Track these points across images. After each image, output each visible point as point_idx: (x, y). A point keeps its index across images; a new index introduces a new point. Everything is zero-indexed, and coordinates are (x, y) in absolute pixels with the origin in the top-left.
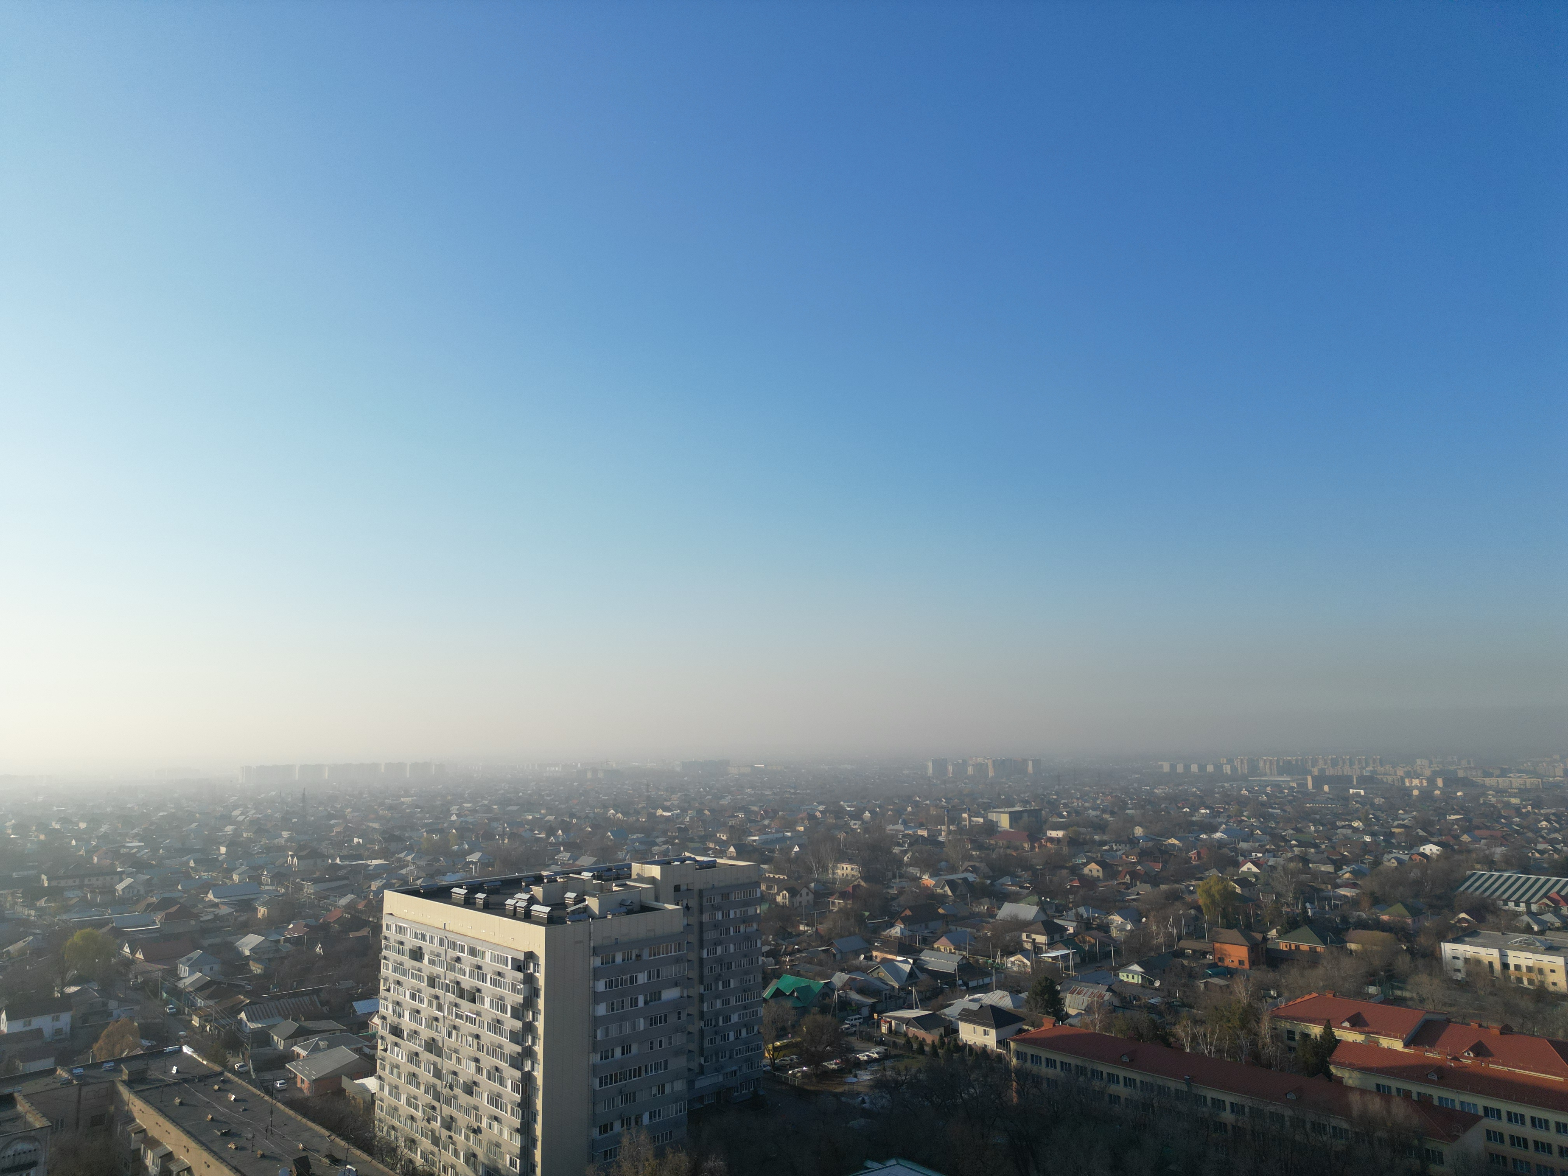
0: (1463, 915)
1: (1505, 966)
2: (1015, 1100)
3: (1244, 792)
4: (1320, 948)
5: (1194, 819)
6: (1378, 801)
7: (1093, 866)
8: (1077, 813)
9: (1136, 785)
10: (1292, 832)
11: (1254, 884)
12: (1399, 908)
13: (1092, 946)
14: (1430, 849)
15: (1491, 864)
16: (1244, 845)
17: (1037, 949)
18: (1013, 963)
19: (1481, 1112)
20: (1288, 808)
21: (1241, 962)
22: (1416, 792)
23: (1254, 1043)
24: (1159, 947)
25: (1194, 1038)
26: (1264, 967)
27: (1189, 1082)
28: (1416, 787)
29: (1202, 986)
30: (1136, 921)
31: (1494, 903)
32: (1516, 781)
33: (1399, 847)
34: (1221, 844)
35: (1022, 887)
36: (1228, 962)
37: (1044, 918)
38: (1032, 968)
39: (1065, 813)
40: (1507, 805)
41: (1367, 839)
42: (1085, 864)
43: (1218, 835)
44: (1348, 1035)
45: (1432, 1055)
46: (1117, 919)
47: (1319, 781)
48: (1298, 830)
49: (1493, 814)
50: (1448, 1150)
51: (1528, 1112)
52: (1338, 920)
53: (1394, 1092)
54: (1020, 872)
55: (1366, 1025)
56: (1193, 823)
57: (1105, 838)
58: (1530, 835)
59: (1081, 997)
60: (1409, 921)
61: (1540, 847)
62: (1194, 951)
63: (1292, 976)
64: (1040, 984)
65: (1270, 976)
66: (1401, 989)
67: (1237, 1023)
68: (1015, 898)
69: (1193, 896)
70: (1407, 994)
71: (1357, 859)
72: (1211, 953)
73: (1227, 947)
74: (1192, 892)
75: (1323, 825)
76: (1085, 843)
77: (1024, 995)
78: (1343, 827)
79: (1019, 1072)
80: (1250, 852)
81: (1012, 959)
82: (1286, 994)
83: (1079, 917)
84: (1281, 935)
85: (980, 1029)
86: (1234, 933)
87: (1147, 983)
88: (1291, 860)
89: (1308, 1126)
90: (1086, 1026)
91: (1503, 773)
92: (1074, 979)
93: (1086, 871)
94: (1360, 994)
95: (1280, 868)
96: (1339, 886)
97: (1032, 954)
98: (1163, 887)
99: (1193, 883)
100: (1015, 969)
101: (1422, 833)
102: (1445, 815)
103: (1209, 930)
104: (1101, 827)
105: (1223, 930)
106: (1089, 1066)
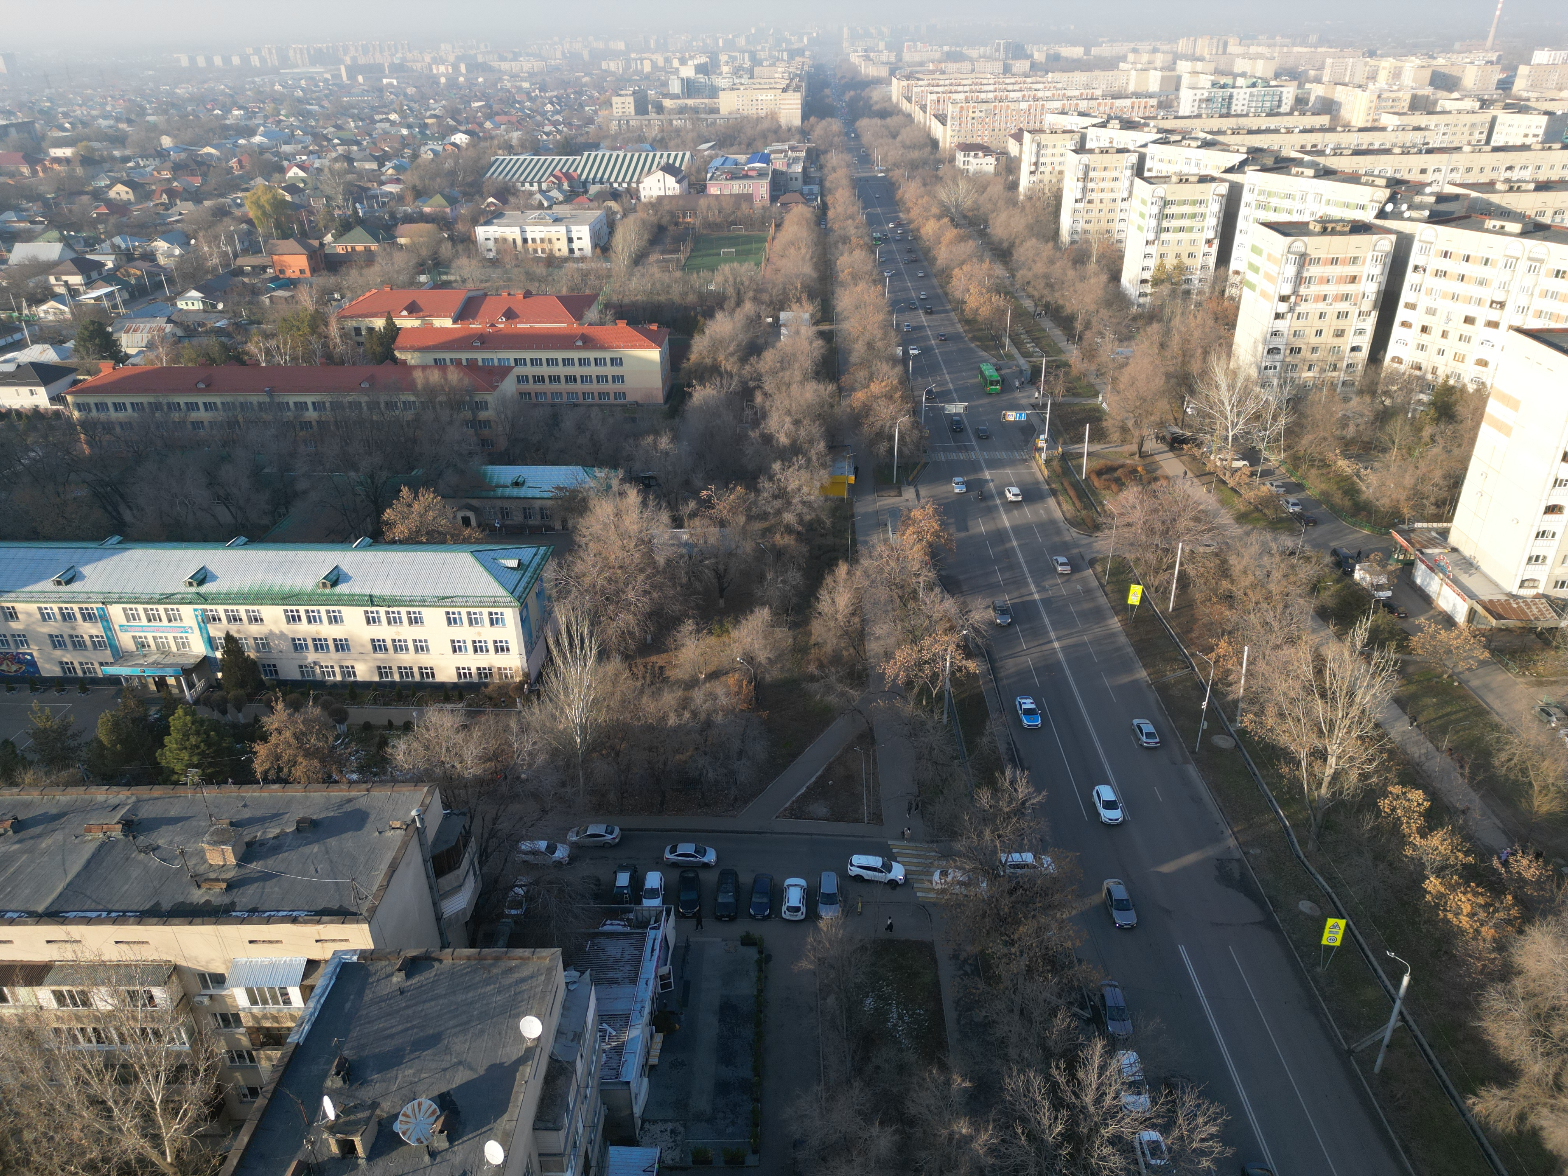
0: (491, 199)
1: (525, 240)
2: (87, 451)
3: (278, 87)
4: (374, 246)
5: (228, 122)
6: (411, 91)
7: (120, 188)
8: (84, 124)
9: (151, 85)
10: (332, 129)
11: (302, 190)
12: (438, 199)
13: (139, 278)
14: (460, 138)
15: (510, 149)
16: (286, 148)
17: (73, 292)
18: (46, 312)
19: (513, 364)
20: (326, 104)
21: (302, 271)
22: (443, 80)
23: (325, 345)
24: (215, 269)
25: (268, 352)
26: (325, 273)
27: (270, 394)
28: (443, 75)
29: (267, 301)
30: (184, 243)
31: (514, 186)
32: (527, 65)
33: (433, 138)
34: (262, 149)
35: (33, 222)
36: (289, 274)
37: (73, 255)
38: (72, 313)
39: (67, 125)
40: (520, 89)
41: (405, 132)
42: (110, 187)
43: (257, 139)
44: (406, 322)
45: (475, 326)
46: (161, 245)
47: (352, 71)
48: (338, 127)
49: (509, 100)
50: (490, 398)
51: (544, 355)
52: (387, 217)
53: (448, 362)
54: (25, 204)
55: (421, 310)
56: (226, 128)
57: (128, 152)
58: (539, 118)
59: (138, 334)
60: (448, 210)
61: (547, 129)
62: (253, 267)
63: (352, 277)
64: (86, 328)
65: (331, 280)
66: (446, 273)
67: (307, 330)
68: (28, 237)
69: (243, 210)
70: (451, 278)
71: (398, 154)
72: (271, 267)
73: (286, 258)
74: (240, 206)
75: (362, 120)
76: (102, 160)
77: (70, 344)
78: (381, 121)
79: (84, 423)
80: (294, 155)
81: (44, 307)
82: (349, 295)
83: (116, 249)
84: (337, 238)
85: (25, 390)
86: (291, 243)
87: (209, 308)
88: (336, 160)
89: (382, 406)
90: (152, 362)
91: (515, 58)
92: (126, 317)
93: (112, 194)
94: (412, 283)
95: (326, 170)
96: (382, 183)
97: (68, 298)
98: (207, 203)
99: (240, 194)
100: (51, 317)
101: (452, 123)
102: (469, 102)
103: (265, 242)
104: (120, 140)
105: (280, 242)
106: (164, 400)
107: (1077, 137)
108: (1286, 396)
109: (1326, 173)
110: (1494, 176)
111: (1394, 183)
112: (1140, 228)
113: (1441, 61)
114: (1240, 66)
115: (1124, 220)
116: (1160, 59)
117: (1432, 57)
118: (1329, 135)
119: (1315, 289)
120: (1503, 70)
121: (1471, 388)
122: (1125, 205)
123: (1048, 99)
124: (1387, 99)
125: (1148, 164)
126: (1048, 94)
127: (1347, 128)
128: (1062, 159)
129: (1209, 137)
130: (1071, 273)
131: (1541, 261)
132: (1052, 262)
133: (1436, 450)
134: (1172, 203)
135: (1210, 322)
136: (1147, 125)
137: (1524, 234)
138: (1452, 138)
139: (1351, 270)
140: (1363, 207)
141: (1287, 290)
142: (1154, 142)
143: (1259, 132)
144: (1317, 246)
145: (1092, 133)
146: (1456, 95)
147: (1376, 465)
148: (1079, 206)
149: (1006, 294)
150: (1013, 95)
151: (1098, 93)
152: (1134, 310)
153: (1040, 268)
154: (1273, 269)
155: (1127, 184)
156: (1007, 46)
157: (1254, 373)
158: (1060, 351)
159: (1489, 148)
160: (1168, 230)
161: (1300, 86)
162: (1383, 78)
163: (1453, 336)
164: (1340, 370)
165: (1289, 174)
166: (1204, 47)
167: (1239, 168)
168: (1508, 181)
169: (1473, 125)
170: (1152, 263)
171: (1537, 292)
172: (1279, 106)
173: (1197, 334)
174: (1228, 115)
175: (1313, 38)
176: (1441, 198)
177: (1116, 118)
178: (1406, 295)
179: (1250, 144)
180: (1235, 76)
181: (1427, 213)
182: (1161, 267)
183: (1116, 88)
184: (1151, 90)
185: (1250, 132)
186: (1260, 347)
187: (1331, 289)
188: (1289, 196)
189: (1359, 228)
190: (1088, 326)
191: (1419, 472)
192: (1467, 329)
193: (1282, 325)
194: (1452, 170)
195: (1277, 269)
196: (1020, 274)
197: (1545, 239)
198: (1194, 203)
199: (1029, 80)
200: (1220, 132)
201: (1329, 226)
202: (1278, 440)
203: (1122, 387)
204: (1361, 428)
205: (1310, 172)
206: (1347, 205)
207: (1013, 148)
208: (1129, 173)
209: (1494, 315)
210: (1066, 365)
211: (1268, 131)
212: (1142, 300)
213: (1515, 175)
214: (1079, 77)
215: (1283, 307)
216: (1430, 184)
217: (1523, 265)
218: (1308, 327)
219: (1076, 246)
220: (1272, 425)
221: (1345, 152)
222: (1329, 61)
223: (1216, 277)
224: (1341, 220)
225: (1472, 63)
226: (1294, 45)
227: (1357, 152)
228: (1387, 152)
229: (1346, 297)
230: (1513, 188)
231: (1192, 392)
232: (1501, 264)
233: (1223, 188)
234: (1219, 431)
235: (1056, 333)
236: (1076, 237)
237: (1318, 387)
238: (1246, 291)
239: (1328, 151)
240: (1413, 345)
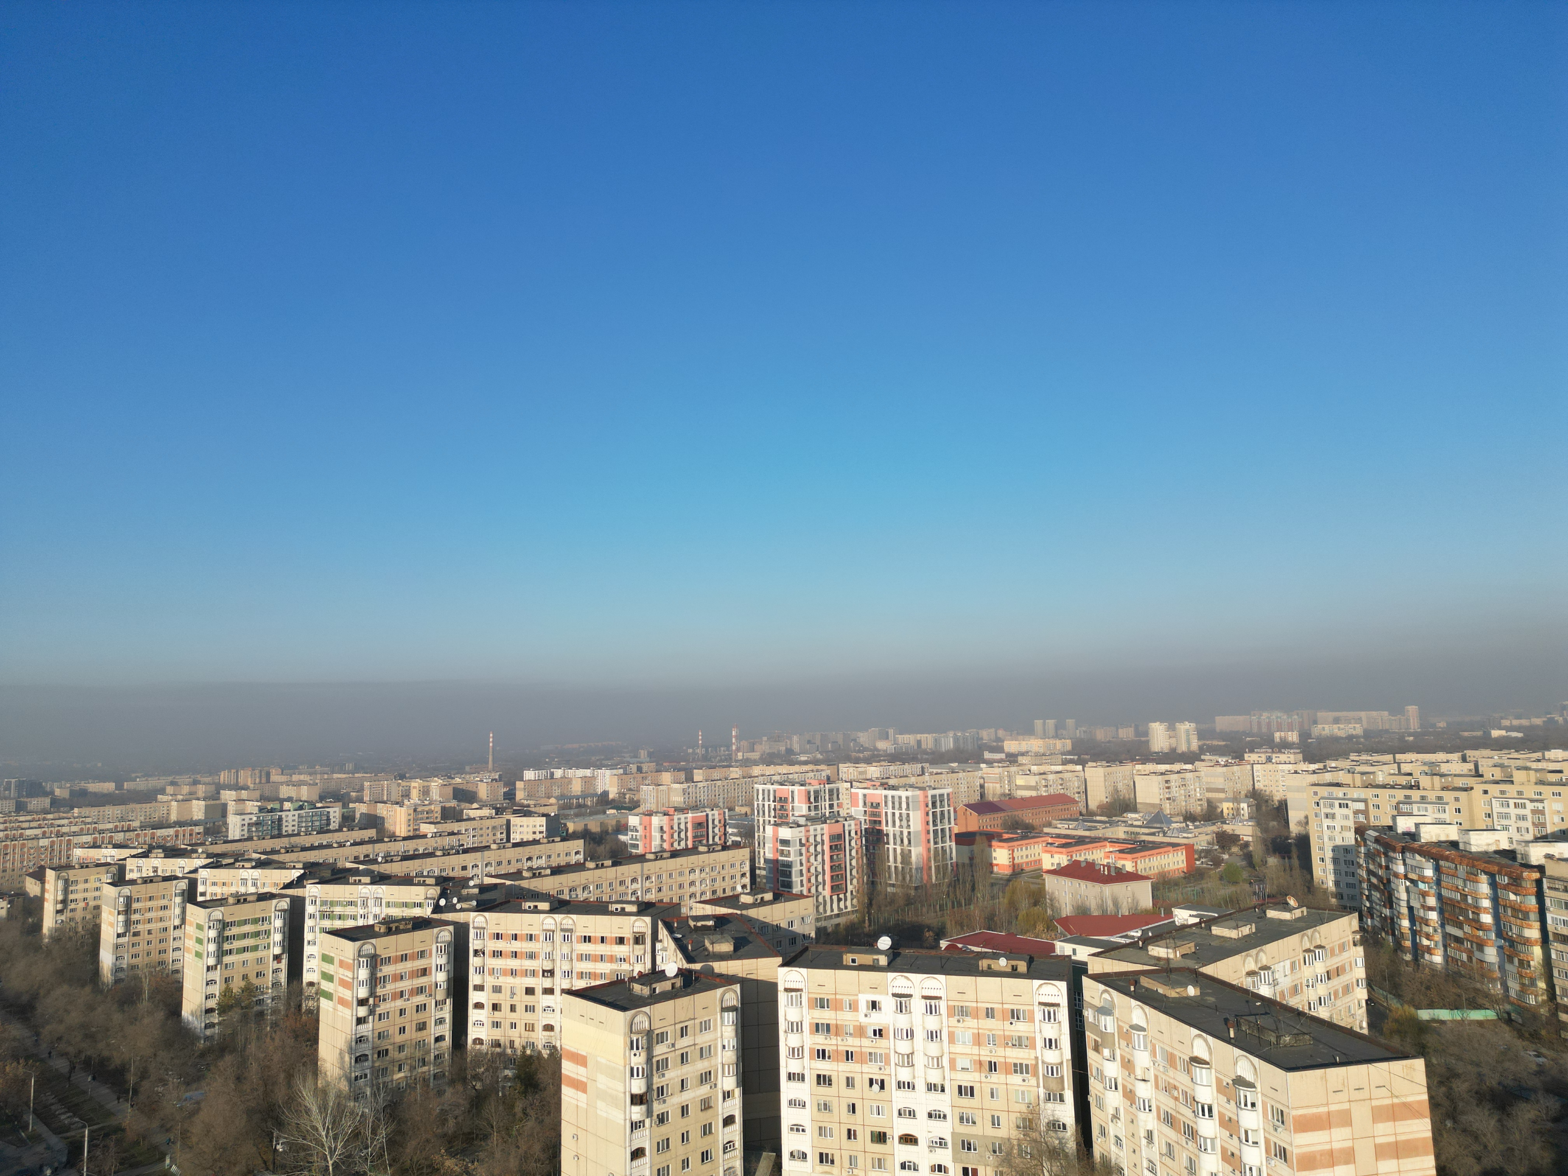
107: (114, 869)
108: (381, 1103)
109: (381, 879)
110: (519, 866)
111: (442, 881)
112: (198, 955)
113: (458, 780)
114: (285, 791)
115: (179, 949)
116: (201, 790)
117: (450, 778)
118: (378, 846)
119: (391, 987)
120: (505, 786)
121: (545, 1053)
122: (177, 933)
123: (75, 834)
124: (422, 812)
125: (201, 888)
126: (74, 829)
127: (393, 838)
128: (97, 894)
129: (263, 857)
130: (117, 1017)
131: (571, 930)
132: (91, 1008)
133: (530, 1124)
134: (232, 924)
135: (290, 1042)
136: (196, 851)
137: (552, 911)
138: (480, 839)
139: (420, 964)
140: (420, 905)
141: (363, 993)
142: (204, 867)
143: (312, 848)
144: (385, 946)
145: (131, 864)
146: (475, 805)
147: (482, 1155)
148: (122, 940)
149: (27, 1058)
150: (28, 832)
151: (136, 824)
152: (201, 1044)
153: (75, 1017)
154: (347, 975)
155: (178, 911)
156: (20, 785)
157: (344, 1086)
158: (110, 1114)
159: (510, 845)
160: (230, 952)
161: (345, 806)
162: (415, 794)
163: (520, 1008)
164: (429, 1063)
165: (348, 883)
166: (246, 777)
167: (299, 883)
168: (530, 869)
169: (494, 828)
170: (216, 989)
171: (574, 957)
172: (328, 824)
173: (277, 1057)
174: (280, 836)
175: (350, 766)
176: (483, 889)
177: (159, 847)
178: (474, 979)
179: (305, 860)
180: (282, 801)
181: (474, 903)
182: (227, 992)
183: (156, 817)
184: (195, 818)
185: (304, 849)
186: (347, 1058)
187: (405, 985)
188: (351, 903)
189: (420, 924)
190: (144, 1075)
191: (521, 1151)
192: (529, 1000)
193: (366, 1029)
194: (486, 865)
195: (350, 974)
196: (46, 1031)
197: (569, 912)
198: (255, 921)
199: (50, 816)
200: (274, 852)
201: (393, 926)
202: (381, 1156)
203: (194, 1139)
204: (460, 1119)
205: (367, 879)
206: (405, 905)
207: (32, 887)
208: (178, 900)
209: (547, 983)
210: (119, 1129)
211: (321, 847)
212: (208, 1032)
213: (535, 864)
214: (112, 811)
215: (362, 1012)
216: (472, 878)
217: (558, 936)
218: (391, 1026)
219: (122, 985)
220: (373, 1140)
221: (395, 859)
222: (367, 784)
223: (289, 992)
224: (404, 919)
225: (481, 781)
226: (333, 772)
227: (406, 858)
228: (431, 855)
229: (420, 990)
230: (536, 874)
231: (280, 1124)
232: (542, 938)
233: (285, 904)
234: (318, 1163)
235: (103, 1093)
236: (121, 975)
237: (411, 1086)
238: (324, 1003)
239: (380, 859)
240: (488, 1023)
